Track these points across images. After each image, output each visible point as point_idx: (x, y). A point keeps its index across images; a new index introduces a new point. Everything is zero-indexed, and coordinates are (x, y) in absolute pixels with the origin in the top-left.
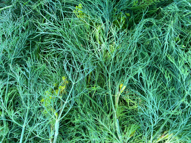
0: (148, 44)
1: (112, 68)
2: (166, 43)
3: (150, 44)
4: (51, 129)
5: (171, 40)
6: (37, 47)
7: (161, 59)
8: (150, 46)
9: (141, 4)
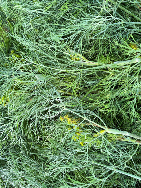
0: (37, 30)
1: (57, 68)
2: (36, 11)
3: (38, 28)
4: (123, 140)
5: (34, 6)
6: (37, 148)
7: (52, 16)
8: (40, 28)
9: (3, 39)
